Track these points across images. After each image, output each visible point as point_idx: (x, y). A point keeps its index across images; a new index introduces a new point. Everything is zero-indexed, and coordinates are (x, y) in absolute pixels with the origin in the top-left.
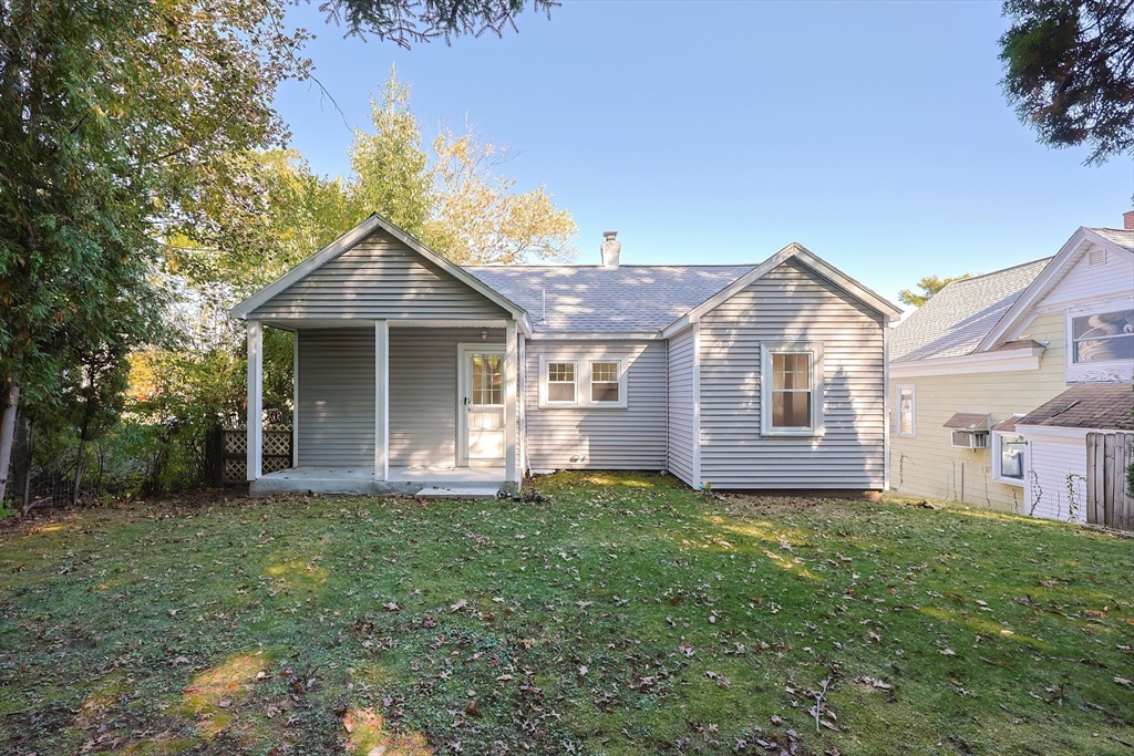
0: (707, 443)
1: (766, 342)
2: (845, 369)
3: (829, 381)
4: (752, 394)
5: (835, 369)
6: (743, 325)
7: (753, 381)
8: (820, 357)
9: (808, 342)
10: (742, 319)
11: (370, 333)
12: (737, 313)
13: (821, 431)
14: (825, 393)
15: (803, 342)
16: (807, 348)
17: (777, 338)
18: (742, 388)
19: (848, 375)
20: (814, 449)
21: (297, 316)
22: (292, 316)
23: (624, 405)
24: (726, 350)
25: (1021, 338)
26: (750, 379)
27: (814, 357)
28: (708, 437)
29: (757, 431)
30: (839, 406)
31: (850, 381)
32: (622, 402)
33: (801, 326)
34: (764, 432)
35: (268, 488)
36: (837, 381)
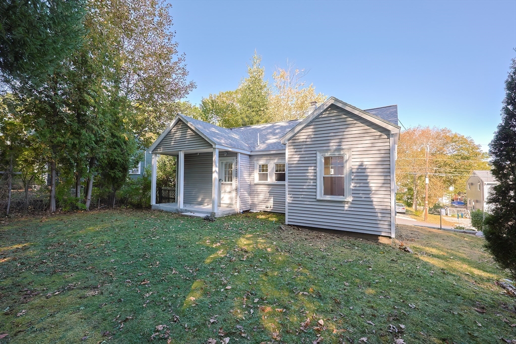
0: (291, 202)
1: (320, 151)
2: (365, 163)
3: (354, 171)
4: (312, 178)
6: (308, 143)
7: (313, 171)
8: (350, 157)
9: (343, 149)
10: (308, 140)
12: (305, 137)
13: (350, 199)
14: (352, 177)
15: (339, 149)
16: (342, 153)
17: (325, 148)
18: (308, 174)
19: (367, 166)
20: (346, 208)
24: (300, 156)
26: (311, 170)
27: (346, 157)
28: (292, 199)
29: (314, 197)
30: (362, 185)
31: (368, 170)
33: (337, 141)
34: (318, 198)
36: (360, 171)
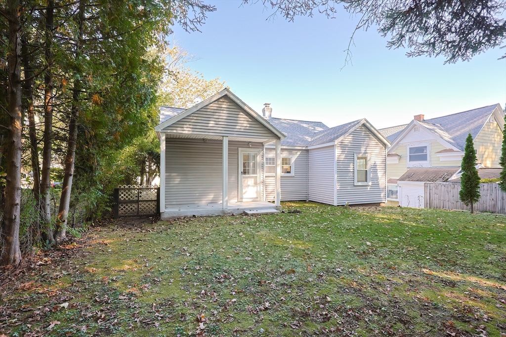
0: (339, 188)
1: (356, 153)
2: (376, 162)
3: (372, 166)
4: (352, 171)
5: (374, 162)
7: (352, 166)
8: (370, 159)
9: (367, 153)
11: (220, 142)
12: (348, 142)
13: (370, 184)
14: (371, 170)
15: (365, 153)
16: (367, 155)
17: (359, 151)
18: (349, 168)
19: (377, 164)
20: (369, 189)
21: (186, 132)
22: (184, 132)
23: (293, 175)
24: (344, 155)
25: (393, 153)
27: (368, 158)
28: (339, 186)
29: (353, 184)
30: (375, 175)
31: (377, 167)
32: (292, 174)
33: (365, 147)
34: (355, 184)
35: (171, 215)
36: (374, 167)
